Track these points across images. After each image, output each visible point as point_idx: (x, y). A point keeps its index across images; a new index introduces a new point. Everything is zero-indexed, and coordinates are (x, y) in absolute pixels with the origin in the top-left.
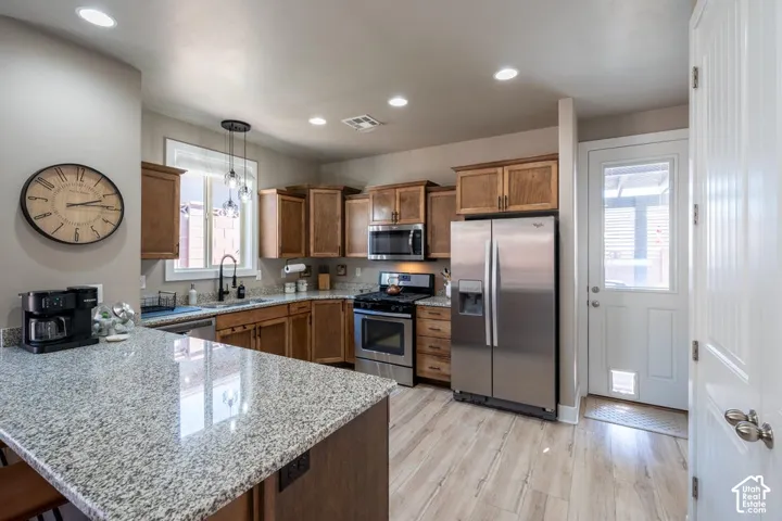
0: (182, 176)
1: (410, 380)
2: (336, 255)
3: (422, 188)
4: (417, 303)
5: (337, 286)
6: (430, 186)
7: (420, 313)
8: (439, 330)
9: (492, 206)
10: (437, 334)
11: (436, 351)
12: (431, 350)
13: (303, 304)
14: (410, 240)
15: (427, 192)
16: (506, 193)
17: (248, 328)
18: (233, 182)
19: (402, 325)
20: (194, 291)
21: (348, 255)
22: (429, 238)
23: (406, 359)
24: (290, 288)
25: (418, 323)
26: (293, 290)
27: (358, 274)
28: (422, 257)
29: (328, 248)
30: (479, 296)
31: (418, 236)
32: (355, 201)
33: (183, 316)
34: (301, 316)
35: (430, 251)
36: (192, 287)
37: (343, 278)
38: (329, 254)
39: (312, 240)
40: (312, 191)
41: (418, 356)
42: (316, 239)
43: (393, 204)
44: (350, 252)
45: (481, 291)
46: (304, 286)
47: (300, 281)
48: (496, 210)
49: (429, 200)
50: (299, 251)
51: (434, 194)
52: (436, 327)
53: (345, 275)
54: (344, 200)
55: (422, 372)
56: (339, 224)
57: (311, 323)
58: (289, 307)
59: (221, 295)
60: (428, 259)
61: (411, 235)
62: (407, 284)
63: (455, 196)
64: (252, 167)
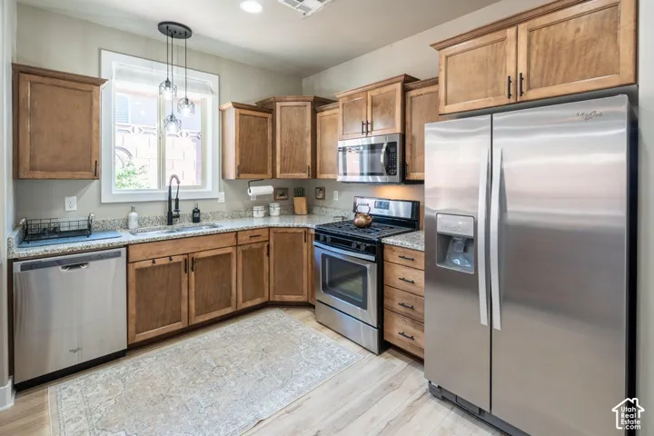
0: (102, 86)
1: (374, 345)
2: (305, 176)
3: (398, 86)
4: (385, 240)
5: (316, 210)
6: (408, 82)
7: (389, 256)
8: (413, 282)
9: (497, 94)
10: (409, 287)
11: (409, 311)
12: (402, 309)
13: (256, 233)
14: (382, 156)
15: (405, 91)
16: (522, 69)
17: (175, 259)
18: (168, 93)
19: (365, 270)
20: (134, 215)
21: (319, 176)
22: (408, 153)
23: (371, 315)
24: (259, 212)
25: (387, 270)
26: (261, 214)
27: (336, 199)
28: (397, 178)
29: (295, 169)
30: (469, 242)
31: (392, 150)
32: (326, 113)
33: (102, 243)
34: (254, 246)
35: (408, 169)
36: (133, 210)
37: (321, 202)
38: (297, 175)
39: (278, 159)
40: (278, 104)
41: (386, 313)
42: (283, 159)
43: (364, 111)
44: (321, 173)
45: (471, 234)
46: (276, 210)
47: (272, 205)
48: (504, 100)
49: (408, 101)
50: (264, 171)
51: (413, 93)
52: (411, 279)
53: (323, 198)
54: (314, 113)
55: (391, 335)
56: (309, 140)
57: (268, 254)
58: (236, 236)
59: (171, 219)
60: (405, 181)
61: (384, 150)
62: (385, 213)
63: (437, 92)
64: (212, 81)
